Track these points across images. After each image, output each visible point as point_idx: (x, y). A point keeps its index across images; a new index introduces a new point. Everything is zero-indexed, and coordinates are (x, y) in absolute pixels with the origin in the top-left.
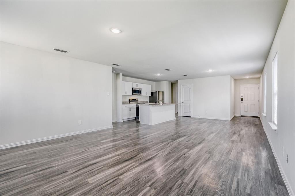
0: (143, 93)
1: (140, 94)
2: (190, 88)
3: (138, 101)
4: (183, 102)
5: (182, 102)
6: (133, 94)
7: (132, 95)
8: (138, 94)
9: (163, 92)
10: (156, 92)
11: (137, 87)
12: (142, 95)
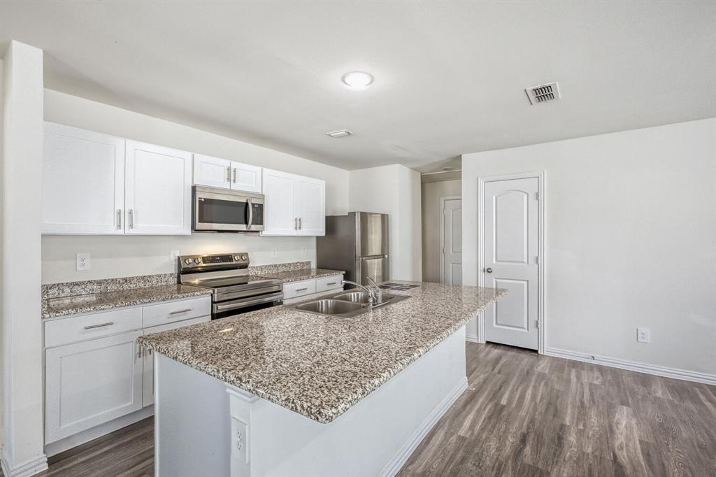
0: (277, 223)
1: (254, 227)
2: (532, 197)
3: (245, 266)
4: (489, 271)
5: (481, 267)
6: (199, 226)
7: (188, 231)
8: (243, 227)
9: (385, 218)
10: (352, 215)
11: (234, 187)
12: (264, 233)
